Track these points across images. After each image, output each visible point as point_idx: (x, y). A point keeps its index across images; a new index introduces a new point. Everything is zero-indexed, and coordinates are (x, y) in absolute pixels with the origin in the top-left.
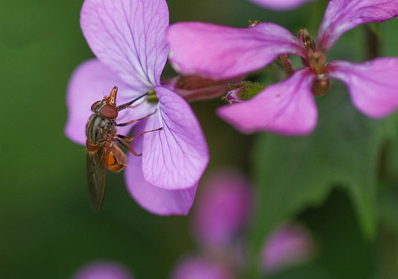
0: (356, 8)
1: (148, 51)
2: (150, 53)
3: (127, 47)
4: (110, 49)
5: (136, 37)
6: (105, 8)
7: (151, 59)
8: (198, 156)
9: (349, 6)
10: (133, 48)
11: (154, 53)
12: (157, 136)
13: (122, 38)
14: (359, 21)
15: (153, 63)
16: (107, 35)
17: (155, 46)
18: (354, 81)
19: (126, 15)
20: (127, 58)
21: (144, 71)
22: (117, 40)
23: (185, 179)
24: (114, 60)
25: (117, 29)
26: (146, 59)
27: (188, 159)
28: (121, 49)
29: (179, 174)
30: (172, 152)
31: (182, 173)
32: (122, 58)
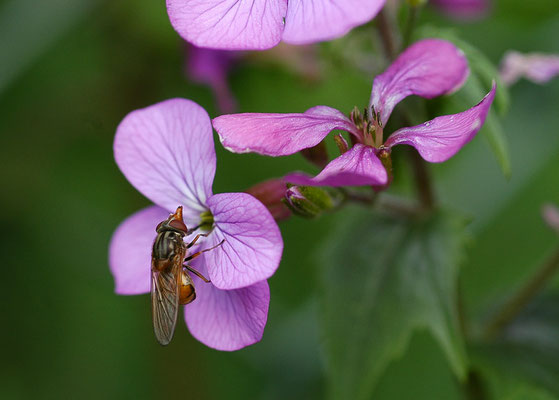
0: (403, 79)
1: (193, 167)
2: (196, 167)
3: (170, 171)
4: (152, 179)
5: (178, 156)
6: (139, 136)
7: (199, 175)
8: (271, 245)
9: (395, 78)
10: (177, 170)
11: (200, 166)
12: (221, 251)
13: (162, 162)
14: (409, 93)
15: (201, 178)
16: (147, 165)
17: (201, 157)
18: (417, 141)
19: (163, 137)
20: (172, 184)
21: (192, 192)
22: (159, 167)
23: (262, 272)
24: (158, 190)
25: (157, 155)
26: (193, 176)
27: (261, 253)
28: (163, 176)
29: (254, 270)
30: (241, 255)
31: (258, 268)
32: (166, 186)
